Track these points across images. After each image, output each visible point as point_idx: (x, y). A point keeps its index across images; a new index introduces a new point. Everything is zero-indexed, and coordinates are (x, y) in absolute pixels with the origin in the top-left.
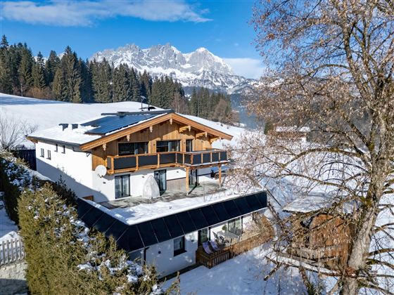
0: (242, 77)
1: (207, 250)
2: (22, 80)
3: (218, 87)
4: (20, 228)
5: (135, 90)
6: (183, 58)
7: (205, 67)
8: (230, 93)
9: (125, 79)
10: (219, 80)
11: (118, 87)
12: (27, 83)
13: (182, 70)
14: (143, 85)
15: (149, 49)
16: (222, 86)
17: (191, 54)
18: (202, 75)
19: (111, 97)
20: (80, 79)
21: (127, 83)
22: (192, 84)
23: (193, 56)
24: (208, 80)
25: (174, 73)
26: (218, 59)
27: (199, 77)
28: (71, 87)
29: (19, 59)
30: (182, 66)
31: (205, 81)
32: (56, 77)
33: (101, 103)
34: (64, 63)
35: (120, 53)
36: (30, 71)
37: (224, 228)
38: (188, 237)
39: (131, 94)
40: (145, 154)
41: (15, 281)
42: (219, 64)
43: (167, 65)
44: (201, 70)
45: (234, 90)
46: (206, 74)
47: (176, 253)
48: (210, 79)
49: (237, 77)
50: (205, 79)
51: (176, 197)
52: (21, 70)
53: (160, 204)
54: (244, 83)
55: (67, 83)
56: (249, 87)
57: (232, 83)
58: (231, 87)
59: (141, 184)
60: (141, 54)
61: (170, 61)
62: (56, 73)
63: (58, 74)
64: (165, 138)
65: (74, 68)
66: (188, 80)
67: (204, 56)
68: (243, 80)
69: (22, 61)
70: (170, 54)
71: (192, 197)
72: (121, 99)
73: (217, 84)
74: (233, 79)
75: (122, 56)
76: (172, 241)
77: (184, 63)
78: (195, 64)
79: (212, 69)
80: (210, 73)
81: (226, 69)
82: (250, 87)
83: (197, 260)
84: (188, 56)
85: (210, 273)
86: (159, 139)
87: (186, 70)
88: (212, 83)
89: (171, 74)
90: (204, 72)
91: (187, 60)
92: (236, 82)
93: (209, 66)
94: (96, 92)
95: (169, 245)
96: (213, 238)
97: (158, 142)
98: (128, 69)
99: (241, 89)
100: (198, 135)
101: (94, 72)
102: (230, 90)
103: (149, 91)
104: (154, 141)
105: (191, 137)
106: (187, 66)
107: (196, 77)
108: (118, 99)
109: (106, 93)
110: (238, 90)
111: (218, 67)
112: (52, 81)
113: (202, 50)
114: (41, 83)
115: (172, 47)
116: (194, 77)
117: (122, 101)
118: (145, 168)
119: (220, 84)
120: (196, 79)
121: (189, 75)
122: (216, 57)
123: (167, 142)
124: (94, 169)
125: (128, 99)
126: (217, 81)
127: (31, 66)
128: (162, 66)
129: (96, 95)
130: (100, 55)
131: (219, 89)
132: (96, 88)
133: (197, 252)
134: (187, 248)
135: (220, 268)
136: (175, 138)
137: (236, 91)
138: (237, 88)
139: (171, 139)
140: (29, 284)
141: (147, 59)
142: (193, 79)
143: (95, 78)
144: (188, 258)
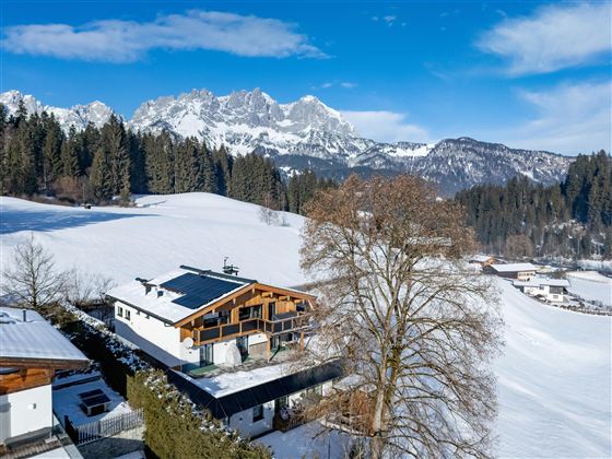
0: (371, 141)
1: (284, 416)
2: (46, 165)
3: (334, 155)
4: (127, 399)
5: (207, 174)
6: (280, 111)
7: (313, 126)
8: (352, 165)
9: (193, 160)
10: (334, 144)
11: (184, 171)
12: (54, 170)
13: (278, 128)
14: (219, 166)
15: (228, 97)
16: (339, 154)
17: (292, 105)
18: (309, 136)
19: (173, 185)
20: (128, 162)
21: (197, 164)
22: (293, 151)
23: (294, 108)
24: (318, 145)
25: (267, 134)
26: (334, 113)
27: (305, 140)
28: (115, 173)
29: (43, 135)
30: (278, 123)
31: (314, 147)
32: (95, 160)
33: (158, 194)
34: (106, 138)
35: (182, 102)
36: (59, 151)
37: (301, 396)
38: (266, 405)
39: (201, 181)
40: (228, 324)
41: (135, 441)
42: (335, 121)
43: (255, 121)
44: (307, 130)
45: (358, 160)
46: (315, 135)
47: (256, 419)
48: (321, 143)
49: (363, 140)
50: (314, 143)
51: (258, 365)
52: (47, 150)
53: (241, 374)
54: (374, 150)
55: (110, 167)
56: (380, 156)
57: (354, 149)
58: (353, 155)
59: (224, 352)
60: (216, 105)
61: (261, 115)
62: (96, 154)
63: (98, 157)
64: (247, 304)
65: (121, 146)
66: (287, 145)
67: (312, 108)
68: (371, 144)
69: (47, 138)
70: (260, 104)
71: (273, 365)
72: (186, 188)
73: (332, 150)
74: (356, 144)
75: (185, 107)
76: (251, 409)
77: (282, 118)
78: (298, 119)
79: (324, 128)
80: (322, 134)
81: (346, 127)
82: (382, 156)
83: (274, 425)
84: (287, 108)
85: (284, 437)
86: (241, 306)
87: (285, 130)
88: (323, 150)
89: (262, 135)
90: (312, 132)
91: (286, 113)
92: (362, 147)
93: (320, 123)
94: (151, 179)
95: (250, 413)
96: (291, 404)
97: (240, 309)
98: (198, 145)
99: (369, 159)
100: (280, 298)
101: (148, 149)
102: (352, 160)
103: (228, 174)
104: (237, 309)
105: (274, 300)
106: (287, 123)
107: (300, 139)
108: (183, 188)
109: (166, 180)
110: (365, 161)
111: (334, 126)
112: (90, 165)
113: (309, 99)
114: (74, 169)
115: (264, 94)
116: (297, 139)
117: (189, 191)
118: (227, 337)
119: (336, 151)
120: (299, 143)
121: (289, 136)
122: (331, 110)
123: (249, 308)
124: (181, 341)
125: (198, 189)
126: (333, 146)
127: (60, 143)
128: (248, 123)
129: (150, 182)
130: (152, 105)
131: (334, 159)
132: (151, 172)
133: (274, 419)
134: (265, 415)
135: (293, 433)
136: (258, 303)
137: (361, 162)
138: (362, 158)
139: (253, 304)
140: (148, 443)
141: (224, 112)
142: (296, 143)
143: (149, 157)
144: (266, 423)
